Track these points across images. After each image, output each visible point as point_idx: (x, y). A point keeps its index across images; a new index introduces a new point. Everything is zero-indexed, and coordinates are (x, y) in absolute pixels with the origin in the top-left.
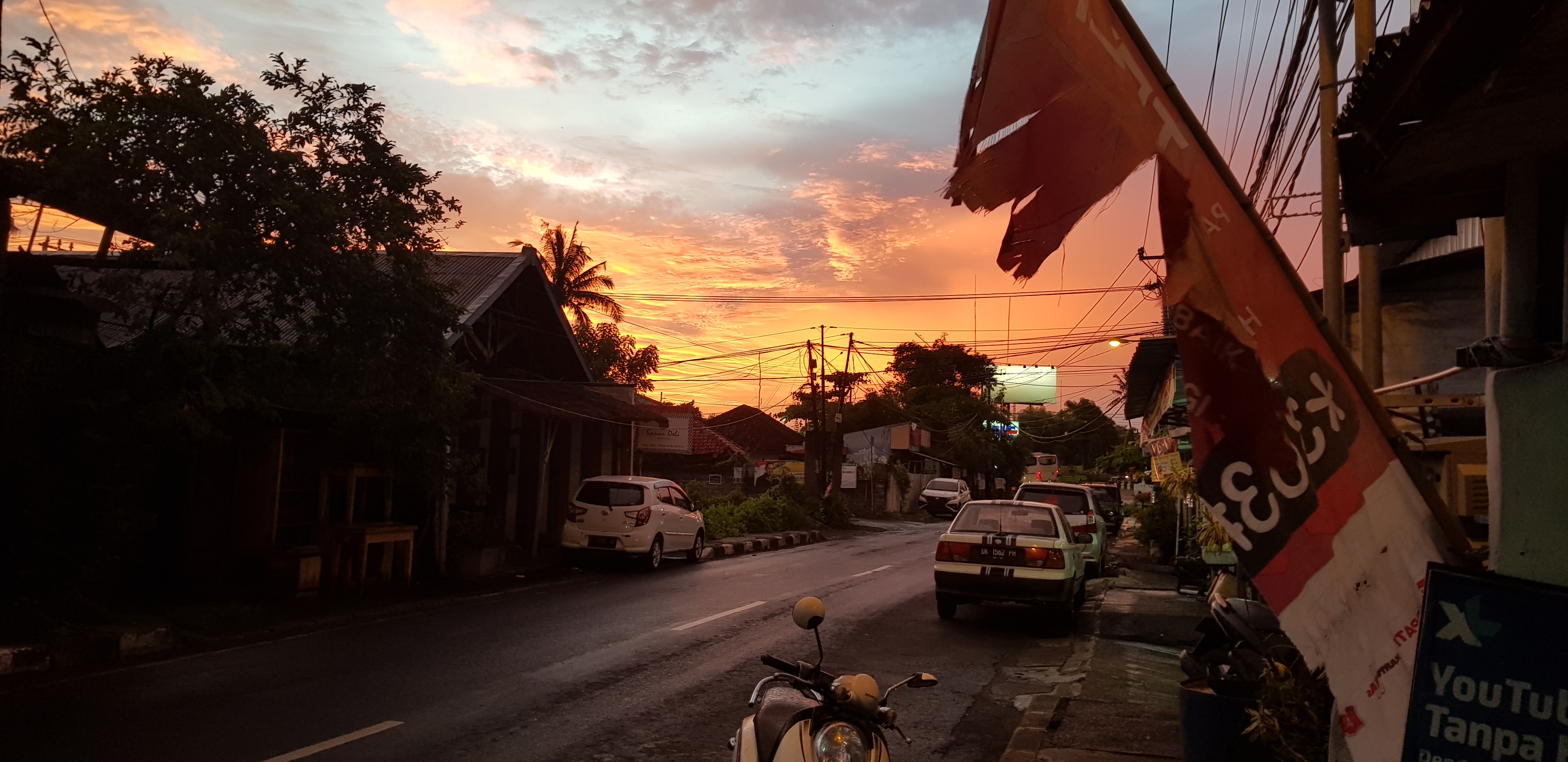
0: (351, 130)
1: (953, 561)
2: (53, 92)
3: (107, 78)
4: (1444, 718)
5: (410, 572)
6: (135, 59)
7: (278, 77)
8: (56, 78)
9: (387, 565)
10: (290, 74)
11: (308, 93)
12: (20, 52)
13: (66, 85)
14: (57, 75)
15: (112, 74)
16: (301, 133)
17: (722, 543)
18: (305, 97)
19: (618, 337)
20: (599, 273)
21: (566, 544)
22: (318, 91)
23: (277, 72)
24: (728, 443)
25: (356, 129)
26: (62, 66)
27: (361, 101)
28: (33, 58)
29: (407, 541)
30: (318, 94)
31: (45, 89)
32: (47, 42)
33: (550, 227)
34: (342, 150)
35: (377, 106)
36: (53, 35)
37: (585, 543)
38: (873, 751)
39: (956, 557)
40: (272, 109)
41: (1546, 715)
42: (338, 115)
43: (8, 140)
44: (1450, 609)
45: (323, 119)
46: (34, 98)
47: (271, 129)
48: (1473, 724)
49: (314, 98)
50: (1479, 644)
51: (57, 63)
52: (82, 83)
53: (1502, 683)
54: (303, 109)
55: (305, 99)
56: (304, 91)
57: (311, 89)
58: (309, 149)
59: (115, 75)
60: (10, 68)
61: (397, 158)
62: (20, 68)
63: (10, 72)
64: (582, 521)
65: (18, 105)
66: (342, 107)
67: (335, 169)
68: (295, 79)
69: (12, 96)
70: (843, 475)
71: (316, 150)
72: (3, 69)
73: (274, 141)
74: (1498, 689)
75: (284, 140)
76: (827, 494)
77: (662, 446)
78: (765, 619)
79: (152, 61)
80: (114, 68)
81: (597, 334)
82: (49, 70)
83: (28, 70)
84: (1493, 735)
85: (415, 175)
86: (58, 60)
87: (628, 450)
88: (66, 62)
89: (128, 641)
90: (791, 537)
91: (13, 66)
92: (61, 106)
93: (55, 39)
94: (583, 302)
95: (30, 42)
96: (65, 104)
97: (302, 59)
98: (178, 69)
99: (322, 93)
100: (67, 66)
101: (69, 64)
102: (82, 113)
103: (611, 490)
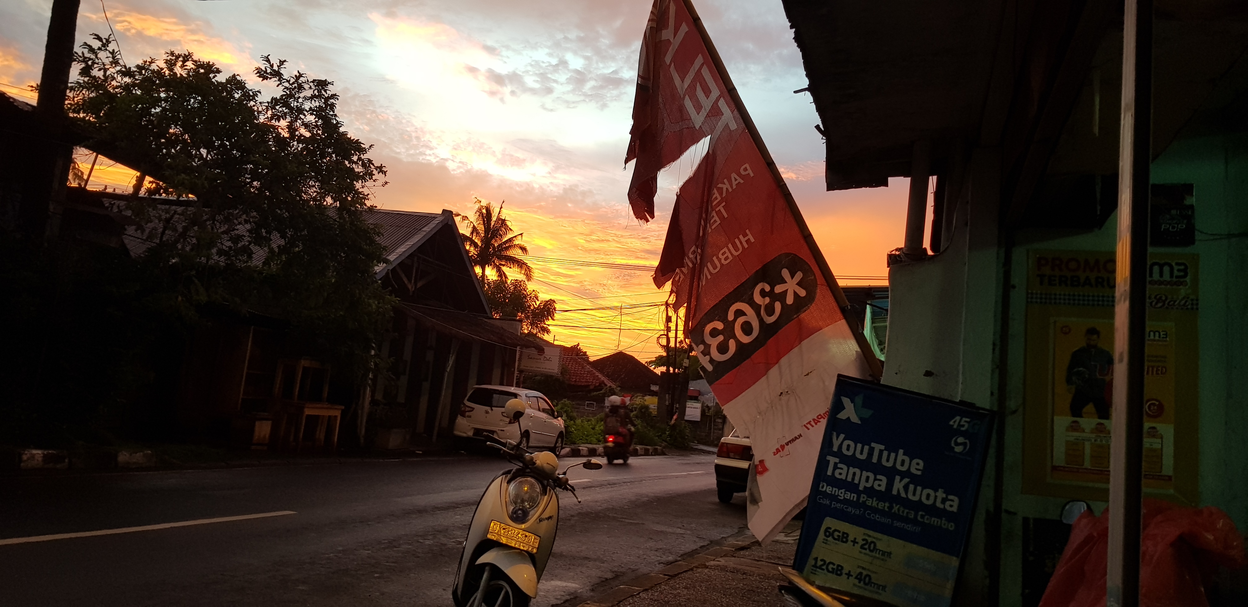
0: (315, 113)
1: (729, 457)
2: (108, 73)
3: (145, 64)
4: (836, 464)
5: (336, 440)
6: (167, 53)
7: (266, 72)
8: (111, 63)
9: (321, 435)
10: (274, 70)
11: (287, 85)
12: (88, 43)
13: (118, 68)
14: (112, 61)
15: (149, 62)
16: (278, 112)
17: (579, 446)
18: (284, 87)
19: (526, 291)
20: (516, 242)
21: (457, 433)
22: (293, 83)
23: (266, 69)
24: (603, 378)
25: (318, 112)
26: (116, 55)
27: (323, 92)
28: (96, 48)
29: (336, 417)
30: (294, 86)
31: (103, 70)
32: (107, 37)
33: (482, 204)
34: (306, 126)
35: (334, 96)
36: (111, 33)
37: (470, 434)
38: (546, 497)
39: (732, 455)
40: (260, 93)
41: (890, 464)
42: (306, 101)
43: (76, 104)
44: (846, 401)
45: (296, 104)
46: (95, 76)
47: (258, 108)
48: (851, 468)
49: (291, 88)
50: (859, 422)
51: (113, 53)
52: (130, 68)
53: (869, 445)
54: (282, 96)
55: (284, 89)
56: (283, 83)
57: (288, 81)
58: (283, 123)
59: (151, 63)
60: (81, 54)
61: (344, 134)
62: (87, 55)
63: (80, 57)
64: (470, 417)
65: (84, 80)
66: (310, 96)
67: (301, 139)
68: (277, 74)
69: (80, 74)
70: (687, 409)
71: (288, 125)
72: (75, 55)
73: (259, 116)
74: (866, 448)
75: (266, 116)
76: (673, 422)
77: (538, 368)
78: (584, 488)
79: (179, 56)
80: (150, 58)
81: (510, 288)
82: (107, 57)
83: (93, 57)
84: (861, 475)
85: (357, 146)
86: (113, 50)
87: (513, 369)
88: (119, 53)
89: (123, 457)
90: (637, 449)
91: (83, 53)
92: (114, 83)
93: (112, 36)
94: (503, 263)
95: (96, 37)
96: (117, 82)
97: (283, 60)
98: (196, 61)
99: (296, 85)
100: (119, 55)
101: (120, 54)
102: (127, 88)
103: (494, 395)
